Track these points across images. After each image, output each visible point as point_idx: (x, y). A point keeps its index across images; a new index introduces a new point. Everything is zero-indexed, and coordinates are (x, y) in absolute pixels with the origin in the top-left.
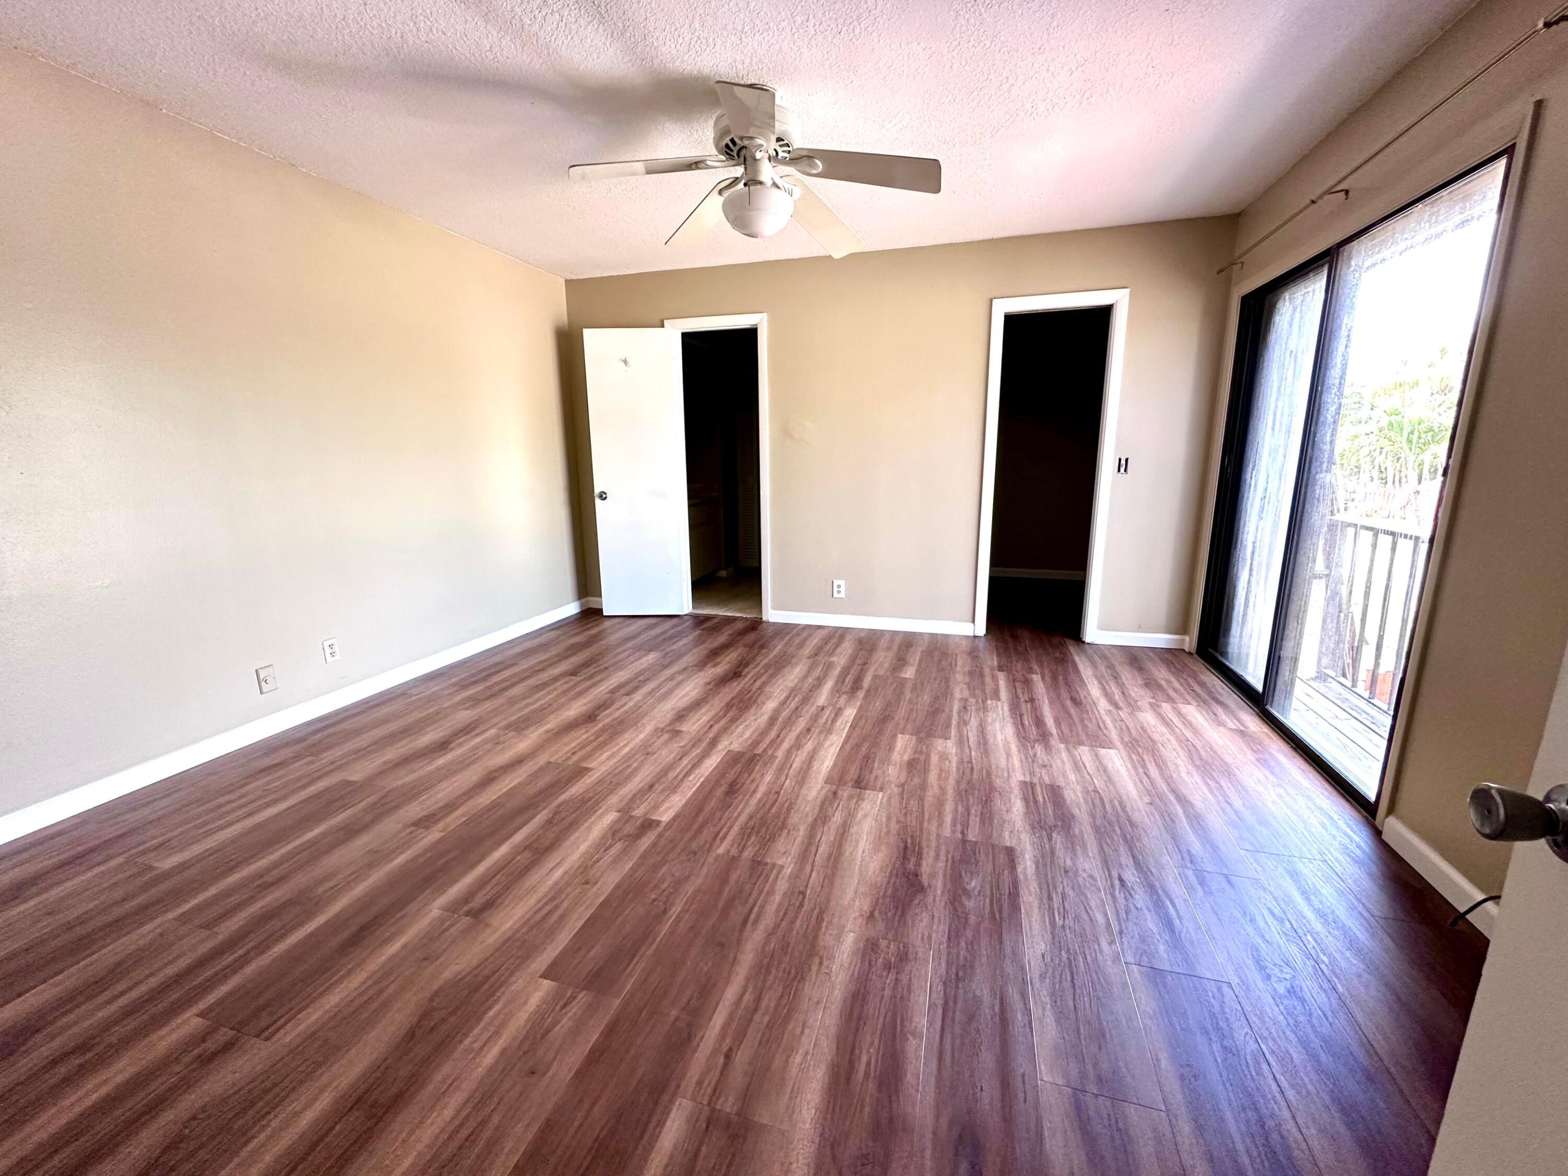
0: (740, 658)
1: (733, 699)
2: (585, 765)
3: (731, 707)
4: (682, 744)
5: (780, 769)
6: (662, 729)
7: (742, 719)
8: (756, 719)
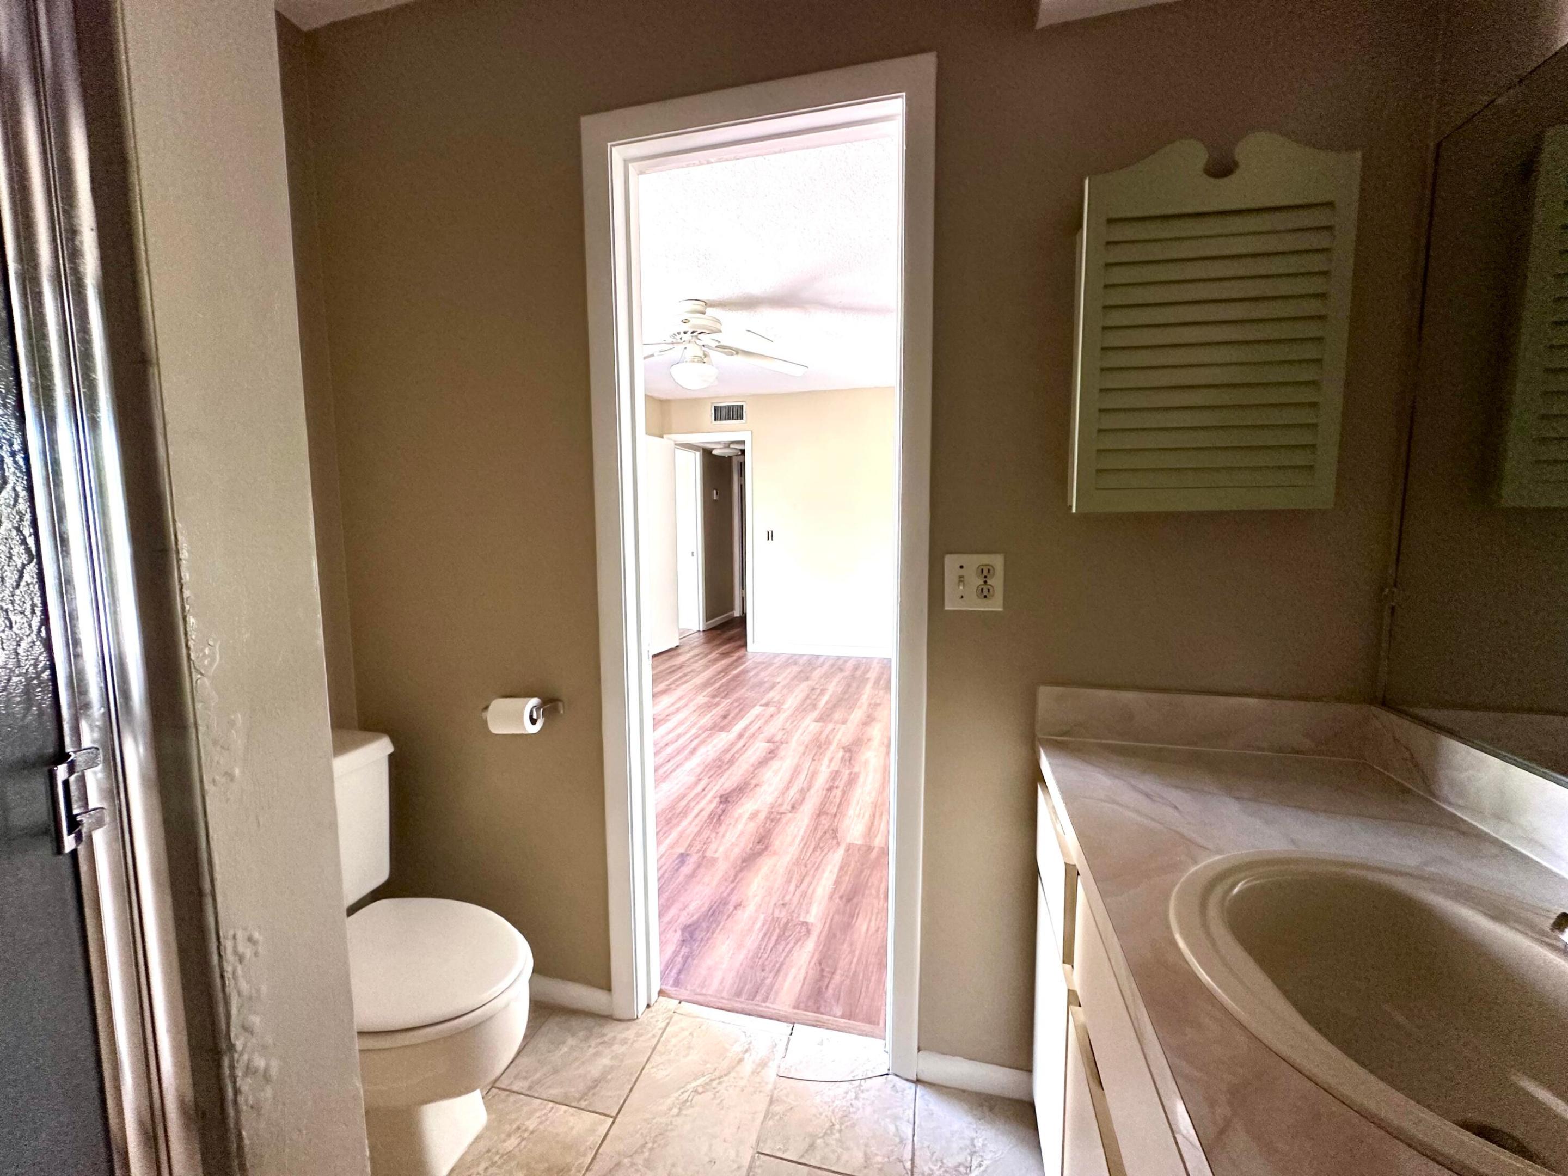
0: (722, 829)
1: (728, 769)
2: (820, 724)
3: (728, 762)
4: (762, 735)
5: (695, 724)
6: (782, 743)
7: (718, 753)
8: (708, 751)
